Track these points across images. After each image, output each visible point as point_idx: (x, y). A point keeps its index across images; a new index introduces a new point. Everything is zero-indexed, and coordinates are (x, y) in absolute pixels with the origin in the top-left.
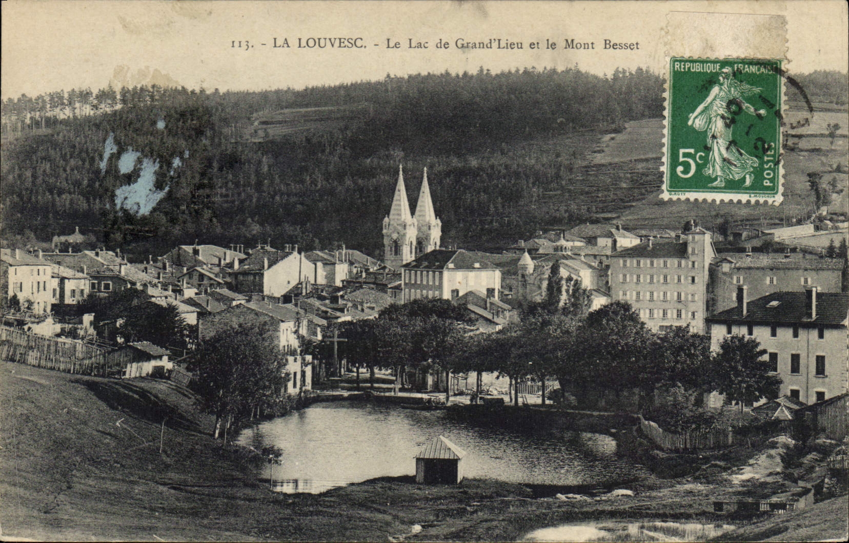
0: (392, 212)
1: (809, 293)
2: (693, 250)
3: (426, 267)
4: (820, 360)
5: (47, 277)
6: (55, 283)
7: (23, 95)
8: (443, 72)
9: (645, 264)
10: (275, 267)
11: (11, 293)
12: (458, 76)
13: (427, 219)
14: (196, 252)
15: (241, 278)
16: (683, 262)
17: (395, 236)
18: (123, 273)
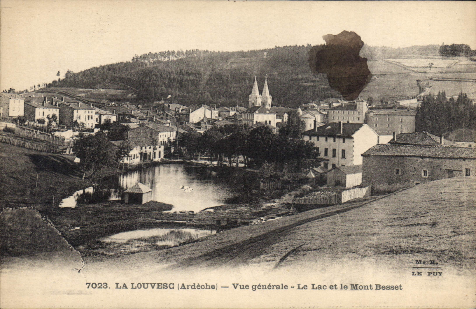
0: (252, 92)
1: (340, 122)
2: (359, 107)
3: (249, 112)
4: (343, 151)
5: (94, 114)
6: (97, 116)
7: (150, 53)
8: (295, 45)
9: (336, 112)
10: (194, 112)
11: (75, 120)
12: (300, 46)
13: (266, 95)
14: (169, 106)
15: (181, 116)
16: (355, 112)
17: (253, 102)
18: (133, 113)
